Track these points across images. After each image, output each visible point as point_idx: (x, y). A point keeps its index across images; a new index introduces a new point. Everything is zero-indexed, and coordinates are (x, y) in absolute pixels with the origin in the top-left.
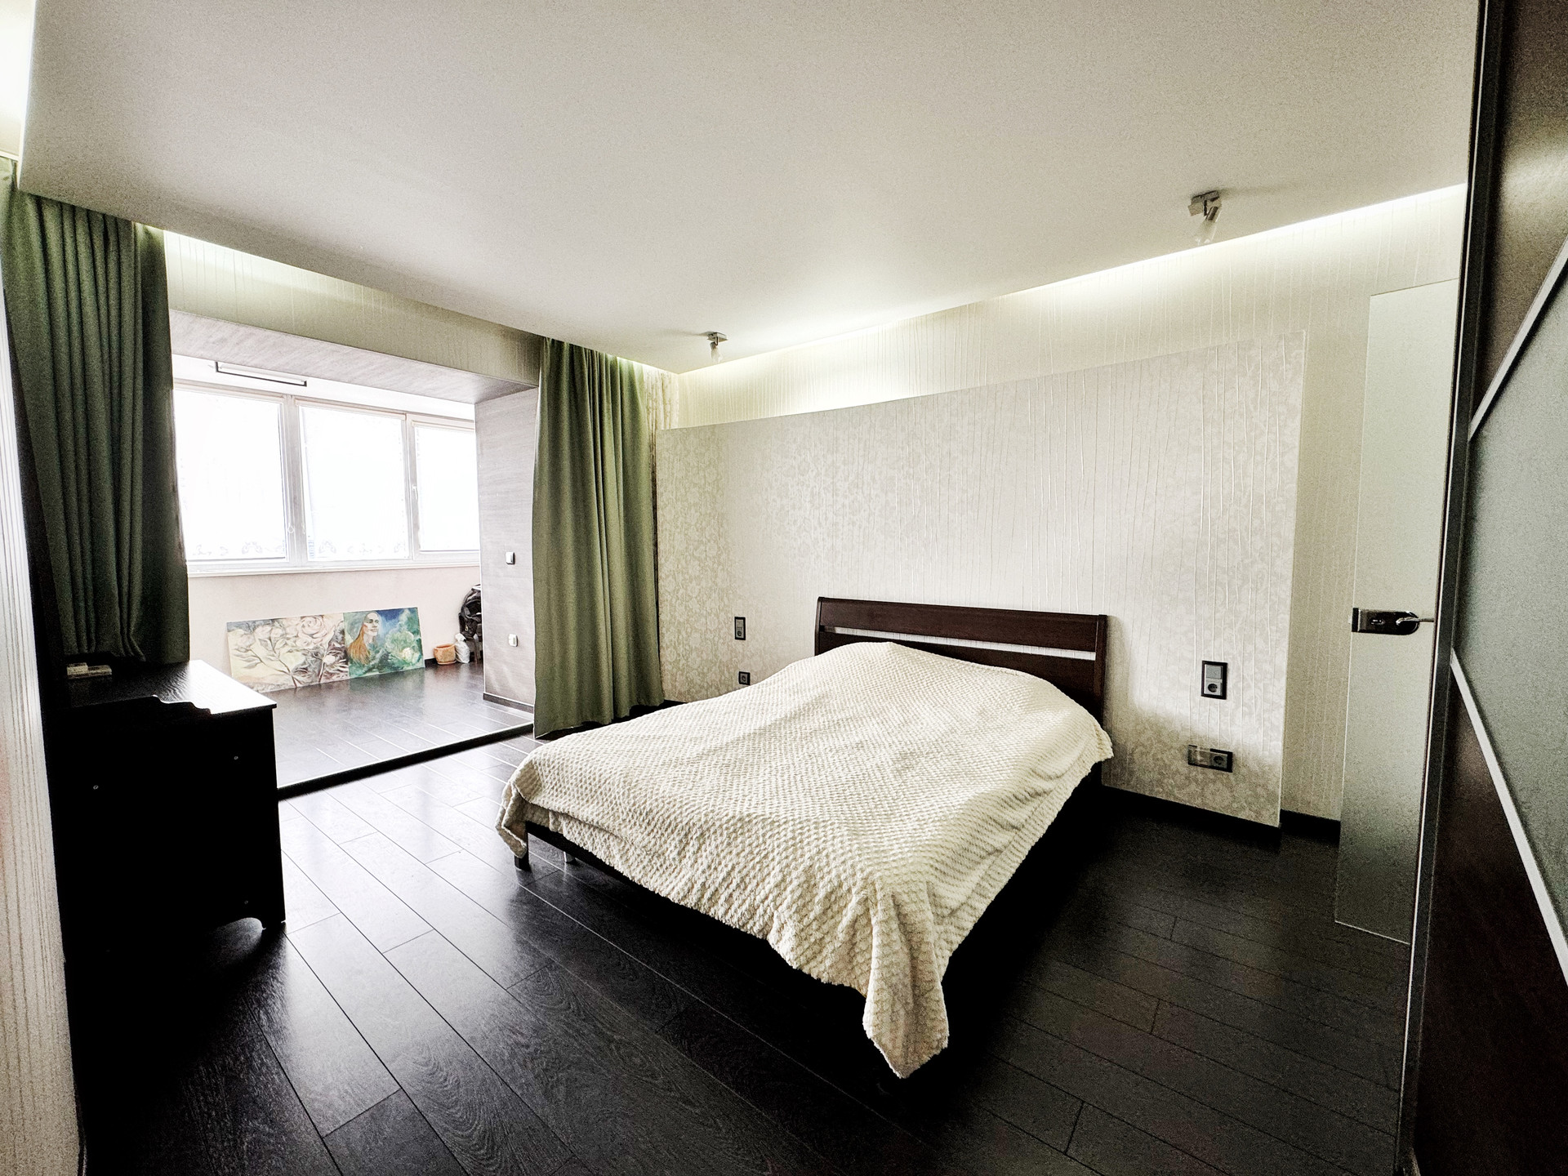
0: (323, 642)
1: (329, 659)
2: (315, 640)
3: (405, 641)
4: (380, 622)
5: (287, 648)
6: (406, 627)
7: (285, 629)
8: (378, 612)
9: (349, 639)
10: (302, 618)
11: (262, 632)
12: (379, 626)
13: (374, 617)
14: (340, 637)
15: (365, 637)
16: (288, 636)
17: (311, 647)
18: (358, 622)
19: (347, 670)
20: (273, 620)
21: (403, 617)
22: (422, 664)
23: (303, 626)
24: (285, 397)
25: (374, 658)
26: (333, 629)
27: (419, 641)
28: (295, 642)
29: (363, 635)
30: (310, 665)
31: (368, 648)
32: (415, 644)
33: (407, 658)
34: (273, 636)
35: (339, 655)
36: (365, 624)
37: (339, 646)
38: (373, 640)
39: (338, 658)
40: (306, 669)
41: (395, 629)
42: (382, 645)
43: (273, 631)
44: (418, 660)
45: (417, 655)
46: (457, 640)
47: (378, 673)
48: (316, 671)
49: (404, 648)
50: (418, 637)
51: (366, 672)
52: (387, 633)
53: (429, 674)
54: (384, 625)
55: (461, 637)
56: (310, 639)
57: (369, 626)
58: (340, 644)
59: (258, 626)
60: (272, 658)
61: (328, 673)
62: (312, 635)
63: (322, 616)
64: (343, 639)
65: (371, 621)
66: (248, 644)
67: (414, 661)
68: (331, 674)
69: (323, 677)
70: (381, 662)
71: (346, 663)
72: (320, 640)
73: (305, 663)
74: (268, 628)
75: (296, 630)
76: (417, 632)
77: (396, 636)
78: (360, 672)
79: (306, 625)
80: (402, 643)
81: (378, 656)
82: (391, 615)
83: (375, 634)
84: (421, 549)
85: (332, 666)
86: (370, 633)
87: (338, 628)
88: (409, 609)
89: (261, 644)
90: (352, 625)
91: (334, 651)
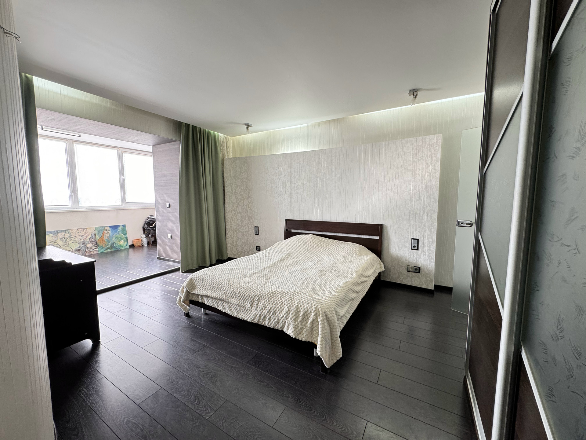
0: (87, 239)
1: (89, 245)
2: (83, 238)
3: (121, 238)
4: (110, 231)
5: (72, 241)
6: (121, 232)
7: (70, 234)
8: (110, 227)
9: (98, 237)
10: (78, 229)
11: (60, 235)
12: (110, 232)
13: (108, 228)
14: (94, 236)
15: (104, 236)
16: (72, 237)
17: (82, 241)
18: (101, 230)
19: (97, 249)
20: (65, 230)
21: (120, 229)
22: (128, 247)
23: (78, 233)
24: (68, 140)
25: (108, 245)
26: (91, 233)
27: (127, 238)
28: (75, 239)
29: (103, 236)
30: (81, 248)
31: (106, 241)
32: (125, 239)
33: (122, 244)
34: (65, 236)
35: (94, 244)
36: (104, 231)
37: (93, 240)
38: (108, 237)
39: (93, 245)
40: (80, 249)
41: (116, 233)
42: (111, 239)
43: (66, 235)
44: (126, 245)
45: (126, 243)
46: (142, 237)
47: (110, 251)
48: (84, 250)
49: (120, 240)
50: (126, 236)
51: (105, 250)
52: (113, 235)
53: (131, 250)
54: (112, 231)
55: (144, 236)
56: (81, 238)
57: (106, 232)
58: (94, 239)
59: (59, 232)
60: (66, 245)
61: (89, 251)
62: (82, 236)
63: (86, 228)
64: (95, 237)
65: (107, 230)
66: (55, 240)
67: (125, 246)
68: (91, 251)
69: (87, 253)
70: (111, 246)
71: (97, 247)
72: (85, 238)
73: (79, 247)
74: (63, 233)
75: (75, 234)
76: (126, 234)
77: (117, 236)
78: (102, 250)
79: (79, 232)
80: (120, 238)
81: (110, 244)
82: (115, 228)
83: (108, 235)
84: (127, 201)
85: (91, 248)
86: (106, 235)
87: (93, 233)
88: (122, 225)
89: (61, 240)
90: (99, 231)
91: (91, 242)
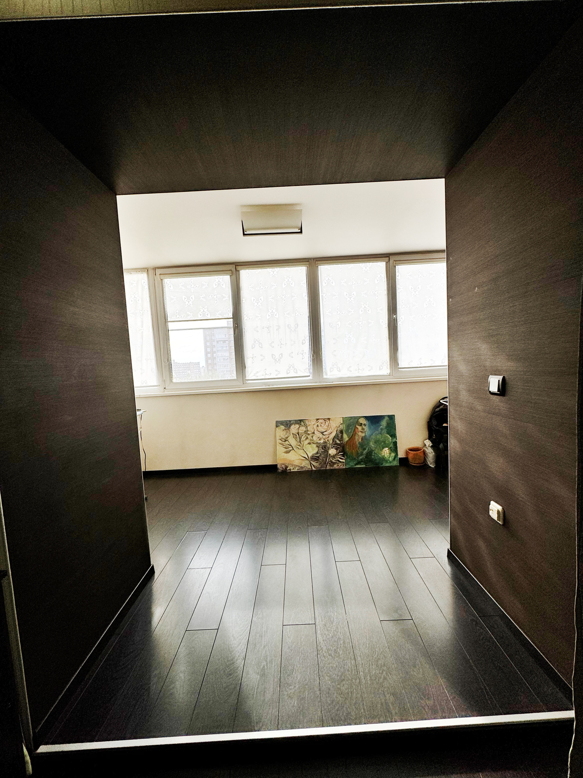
4: (367, 426)
7: (307, 427)
8: (366, 418)
9: (346, 438)
11: (294, 428)
12: (366, 428)
13: (362, 421)
15: (356, 437)
19: (344, 461)
20: (301, 421)
25: (362, 454)
27: (395, 444)
29: (355, 435)
31: (358, 445)
34: (300, 431)
35: (339, 449)
36: (357, 426)
37: (339, 442)
38: (362, 439)
39: (338, 451)
40: (318, 457)
43: (300, 428)
46: (425, 445)
47: (364, 466)
49: (383, 448)
50: (394, 440)
51: (356, 464)
52: (372, 434)
55: (428, 443)
57: (360, 428)
58: (340, 441)
59: (292, 424)
60: (299, 447)
61: (332, 462)
64: (342, 436)
65: (361, 425)
66: (286, 436)
68: (334, 463)
70: (366, 457)
71: (343, 455)
74: (297, 426)
76: (394, 436)
81: (365, 452)
83: (363, 435)
84: (400, 366)
85: (334, 457)
86: (360, 434)
89: (293, 437)
91: (335, 445)
